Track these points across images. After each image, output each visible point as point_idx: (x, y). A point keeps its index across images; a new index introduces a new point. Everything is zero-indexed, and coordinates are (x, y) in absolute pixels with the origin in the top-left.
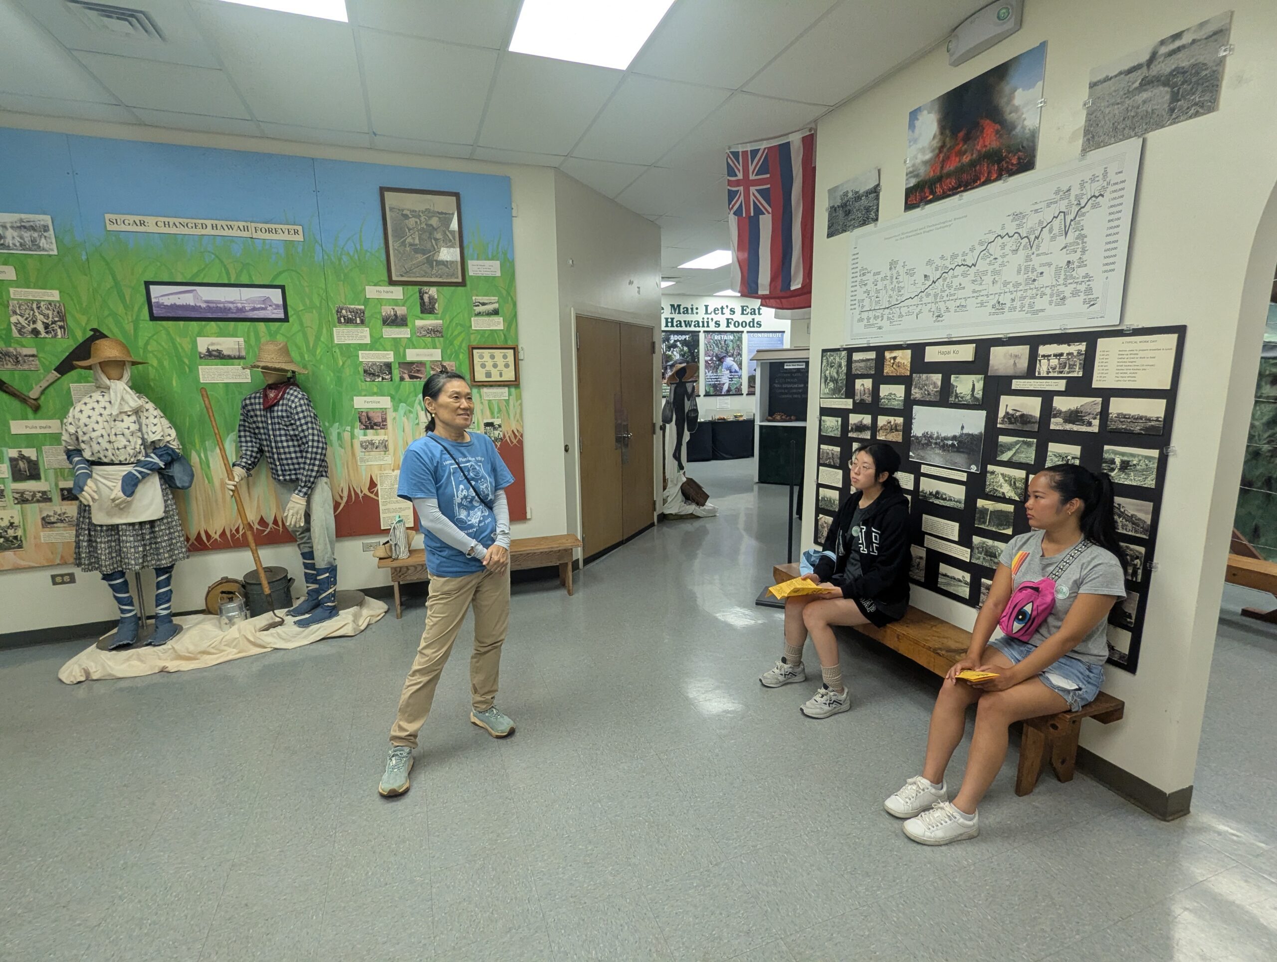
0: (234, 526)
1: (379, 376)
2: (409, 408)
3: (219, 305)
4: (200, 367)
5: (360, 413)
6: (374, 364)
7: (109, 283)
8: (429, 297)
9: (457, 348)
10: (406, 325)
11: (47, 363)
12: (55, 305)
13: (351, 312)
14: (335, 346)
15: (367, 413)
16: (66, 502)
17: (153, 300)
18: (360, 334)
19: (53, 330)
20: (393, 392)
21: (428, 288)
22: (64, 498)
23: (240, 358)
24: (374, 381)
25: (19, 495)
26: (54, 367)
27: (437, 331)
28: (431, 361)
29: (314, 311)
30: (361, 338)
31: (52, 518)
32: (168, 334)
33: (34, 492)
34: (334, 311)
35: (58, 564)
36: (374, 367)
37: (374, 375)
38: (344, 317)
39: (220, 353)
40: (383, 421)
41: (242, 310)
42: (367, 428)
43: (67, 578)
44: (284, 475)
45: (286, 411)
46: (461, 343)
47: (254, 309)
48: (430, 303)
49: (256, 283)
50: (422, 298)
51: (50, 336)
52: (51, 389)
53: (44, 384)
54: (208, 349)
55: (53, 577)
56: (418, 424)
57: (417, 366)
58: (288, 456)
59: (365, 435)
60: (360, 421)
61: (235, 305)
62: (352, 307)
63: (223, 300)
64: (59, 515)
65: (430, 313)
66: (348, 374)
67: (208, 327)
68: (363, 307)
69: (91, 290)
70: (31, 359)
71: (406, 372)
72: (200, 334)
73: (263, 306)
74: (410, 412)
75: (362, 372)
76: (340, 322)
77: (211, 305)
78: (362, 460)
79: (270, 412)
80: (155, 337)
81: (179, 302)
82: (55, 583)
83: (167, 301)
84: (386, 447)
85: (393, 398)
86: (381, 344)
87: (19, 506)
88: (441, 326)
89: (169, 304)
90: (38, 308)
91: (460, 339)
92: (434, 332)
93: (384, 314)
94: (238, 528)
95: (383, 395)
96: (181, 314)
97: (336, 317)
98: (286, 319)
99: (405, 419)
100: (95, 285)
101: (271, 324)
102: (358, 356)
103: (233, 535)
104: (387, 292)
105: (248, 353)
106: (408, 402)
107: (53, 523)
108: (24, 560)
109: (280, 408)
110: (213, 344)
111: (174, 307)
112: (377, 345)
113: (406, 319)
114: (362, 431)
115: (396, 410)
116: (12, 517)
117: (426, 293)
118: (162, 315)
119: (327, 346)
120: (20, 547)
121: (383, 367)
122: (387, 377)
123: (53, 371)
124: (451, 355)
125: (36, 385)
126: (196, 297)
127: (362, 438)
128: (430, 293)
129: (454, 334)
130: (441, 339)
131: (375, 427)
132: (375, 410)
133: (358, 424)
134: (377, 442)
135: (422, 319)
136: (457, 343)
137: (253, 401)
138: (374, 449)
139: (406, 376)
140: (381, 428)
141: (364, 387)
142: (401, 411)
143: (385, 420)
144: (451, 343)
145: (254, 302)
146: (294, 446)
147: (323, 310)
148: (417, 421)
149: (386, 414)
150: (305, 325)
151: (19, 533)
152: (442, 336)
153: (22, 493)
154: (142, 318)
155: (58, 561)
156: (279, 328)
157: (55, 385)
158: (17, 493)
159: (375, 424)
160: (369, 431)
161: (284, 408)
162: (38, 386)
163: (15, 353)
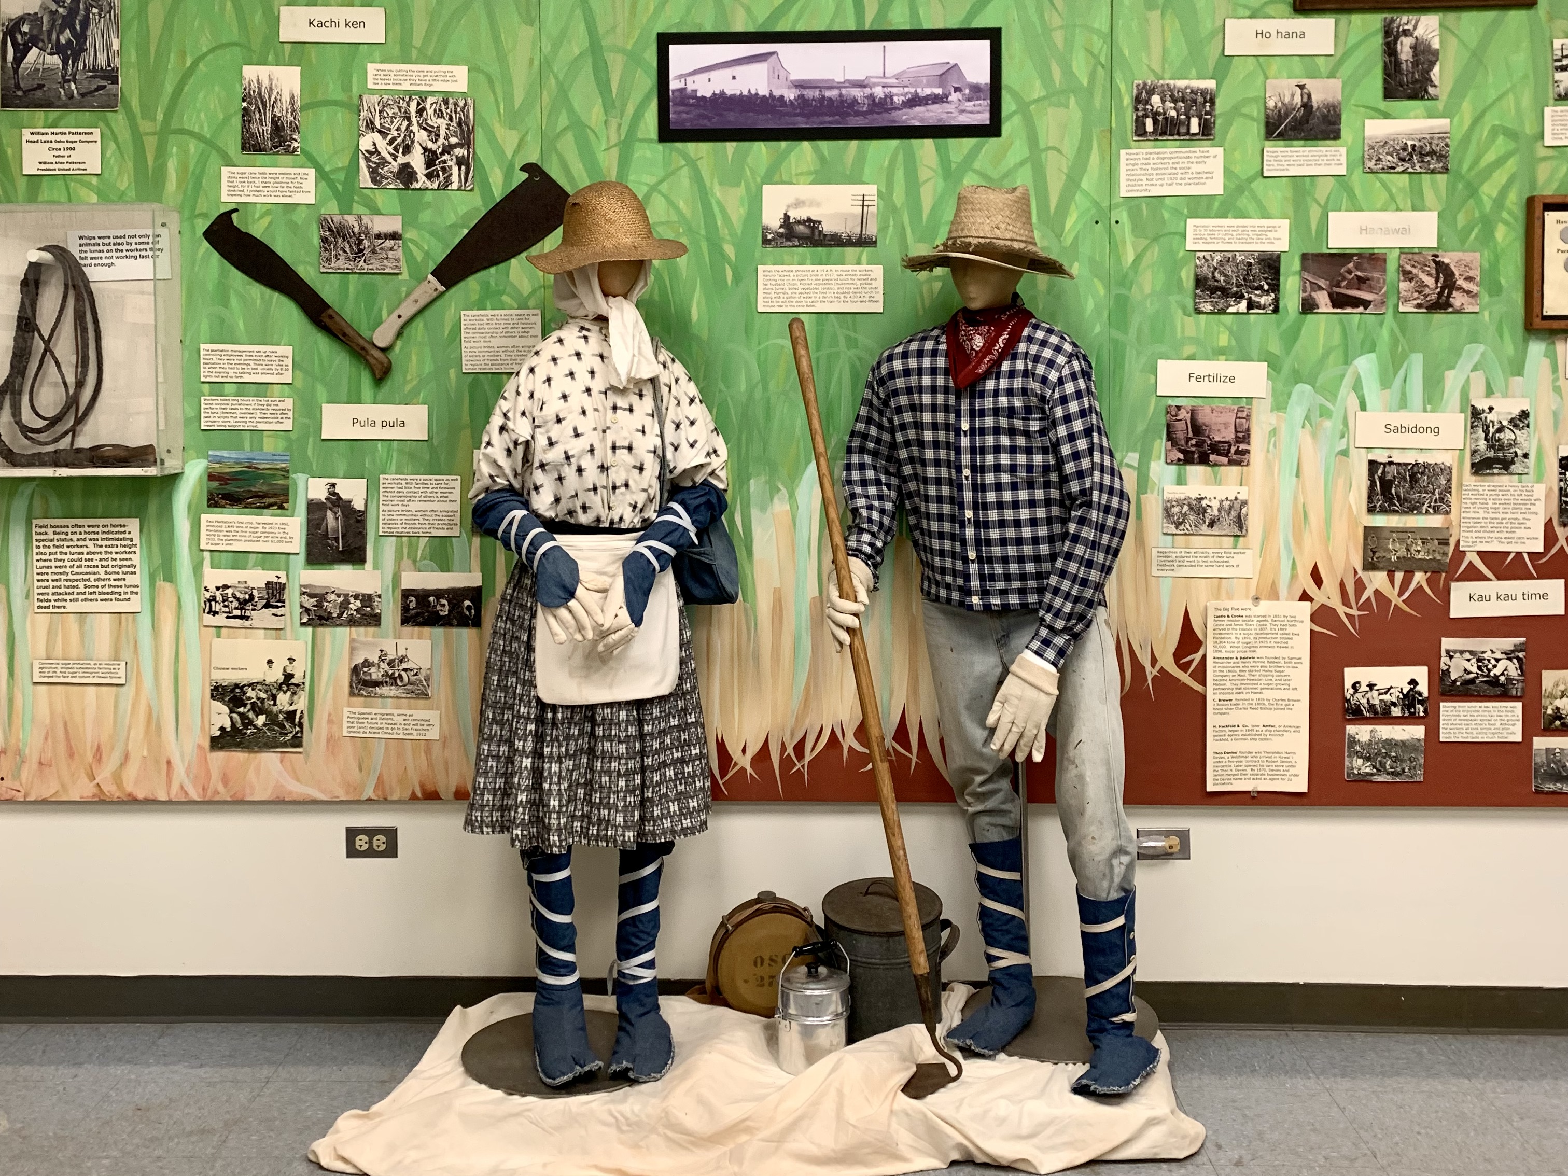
0: (792, 735)
1: (1239, 297)
2: (1321, 400)
3: (828, 94)
4: (761, 268)
5: (1172, 412)
6: (1228, 258)
7: (578, 42)
8: (1414, 47)
9: (1488, 205)
10: (1337, 136)
11: (419, 256)
12: (456, 104)
13: (1174, 101)
14: (1118, 206)
15: (1193, 412)
16: (408, 630)
17: (674, 85)
18: (1195, 168)
19: (444, 169)
20: (1275, 347)
21: (1413, 17)
22: (408, 618)
23: (863, 242)
24: (1223, 312)
25: (313, 601)
26: (432, 266)
27: (1432, 153)
28: (1403, 251)
29: (1072, 101)
30: (1198, 180)
31: (373, 670)
32: (697, 177)
33: (346, 596)
34: (1127, 101)
35: (369, 800)
36: (1229, 270)
37: (1225, 292)
38: (1155, 115)
39: (813, 229)
40: (1238, 441)
41: (882, 105)
42: (1188, 460)
43: (380, 842)
44: (985, 593)
45: (1024, 391)
46: (1504, 191)
47: (915, 101)
48: (1416, 63)
49: (927, 25)
50: (1390, 50)
51: (435, 186)
52: (419, 324)
53: (408, 310)
54: (787, 217)
55: (352, 833)
56: (1345, 453)
57: (1358, 267)
58: (1010, 533)
59: (1181, 481)
60: (1169, 438)
61: (867, 91)
62: (1182, 84)
63: (839, 78)
64: (391, 663)
65: (1414, 96)
66: (1147, 290)
67: (793, 157)
68: (1210, 84)
69: (536, 63)
70: (389, 243)
71: (1322, 283)
72: (771, 178)
73: (939, 91)
74: (1325, 413)
75: (1188, 282)
76: (1140, 131)
77: (809, 94)
78: (1166, 561)
79: (972, 397)
80: (664, 187)
81: (732, 89)
82: (352, 852)
83: (705, 87)
84: (1240, 522)
85: (1274, 365)
86: (1255, 197)
87: (309, 630)
88: (1444, 136)
89: (708, 95)
90: (420, 111)
91: (1500, 177)
92: (1422, 155)
93: (1271, 104)
94: (803, 741)
95: (1245, 357)
96: (733, 120)
97: (1129, 117)
98: (993, 129)
99: (1305, 437)
100: (547, 48)
101: (952, 142)
102: (1184, 236)
103: (786, 762)
104: (1288, 35)
105: (883, 228)
106: (1320, 380)
107: (377, 684)
108: (298, 780)
109: (1003, 383)
110: (798, 204)
111: (721, 101)
112: (1244, 202)
113: (1339, 116)
114: (1174, 468)
115: (1280, 404)
116: (291, 660)
117: (1406, 33)
118: (688, 126)
119: (1096, 204)
120: (297, 742)
121: (1256, 270)
122: (1263, 300)
123: (430, 277)
124: (1468, 230)
125: (390, 313)
126: (776, 74)
127: (1174, 492)
128: (1419, 32)
129: (1483, 163)
130: (1442, 179)
131: (1213, 457)
132: (1217, 404)
133: (1161, 444)
134: (1215, 504)
135: (1386, 116)
136: (1489, 190)
137: (913, 363)
138: (1205, 529)
139: (1322, 298)
140: (1231, 463)
141: (1191, 332)
142: (1297, 411)
143: (1244, 436)
144: (1473, 191)
145: (916, 81)
146: (1032, 504)
147: (1098, 101)
148: (1342, 445)
149: (1247, 419)
150: (1042, 145)
151: (301, 704)
152: (1446, 170)
153: (321, 598)
154: (640, 136)
155: (369, 793)
156: (973, 154)
157: (427, 313)
158: (311, 596)
159: (1216, 448)
160: (1196, 471)
161: (1018, 383)
162: (395, 315)
163: (356, 230)
